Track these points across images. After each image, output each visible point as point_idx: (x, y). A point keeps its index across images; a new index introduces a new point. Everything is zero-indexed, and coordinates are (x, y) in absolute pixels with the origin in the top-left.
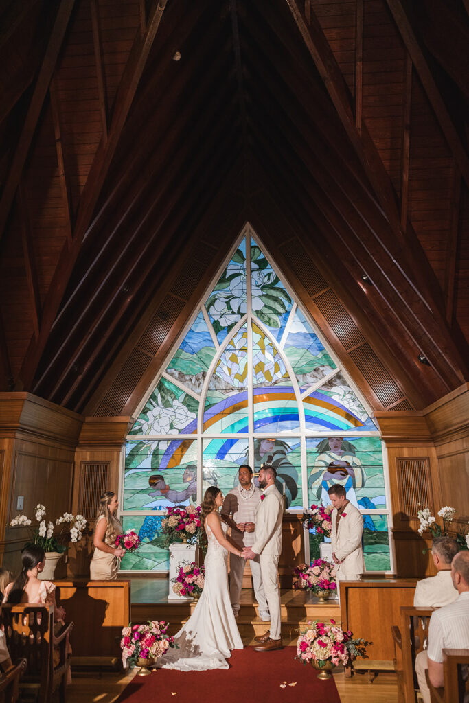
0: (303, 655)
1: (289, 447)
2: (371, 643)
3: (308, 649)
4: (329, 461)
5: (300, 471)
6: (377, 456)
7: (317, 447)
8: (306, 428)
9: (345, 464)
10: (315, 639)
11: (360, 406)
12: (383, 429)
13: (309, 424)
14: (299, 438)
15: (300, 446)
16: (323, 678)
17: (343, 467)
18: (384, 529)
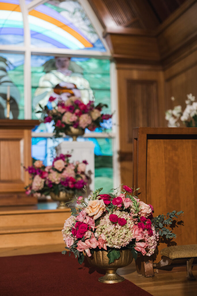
0: (80, 244)
1: (11, 64)
2: (180, 223)
3: (89, 234)
4: (56, 82)
5: (23, 90)
6: (105, 79)
7: (43, 65)
8: (32, 44)
9: (71, 86)
10: (104, 214)
11: (91, 26)
12: (115, 48)
13: (34, 40)
14: (23, 53)
15: (23, 64)
16: (111, 282)
17: (70, 89)
18: (108, 153)
